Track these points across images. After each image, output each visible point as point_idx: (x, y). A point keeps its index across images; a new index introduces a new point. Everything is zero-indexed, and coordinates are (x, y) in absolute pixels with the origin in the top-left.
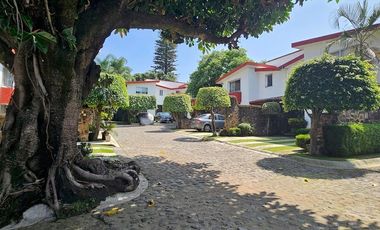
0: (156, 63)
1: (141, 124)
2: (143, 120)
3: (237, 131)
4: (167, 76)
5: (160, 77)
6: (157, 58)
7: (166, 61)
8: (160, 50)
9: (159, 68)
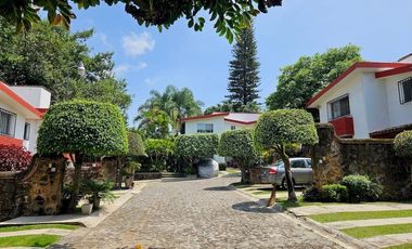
0: (232, 91)
1: (199, 177)
2: (203, 170)
3: (339, 191)
4: (246, 108)
5: (236, 109)
6: (232, 84)
7: (245, 87)
8: (235, 74)
9: (235, 97)
